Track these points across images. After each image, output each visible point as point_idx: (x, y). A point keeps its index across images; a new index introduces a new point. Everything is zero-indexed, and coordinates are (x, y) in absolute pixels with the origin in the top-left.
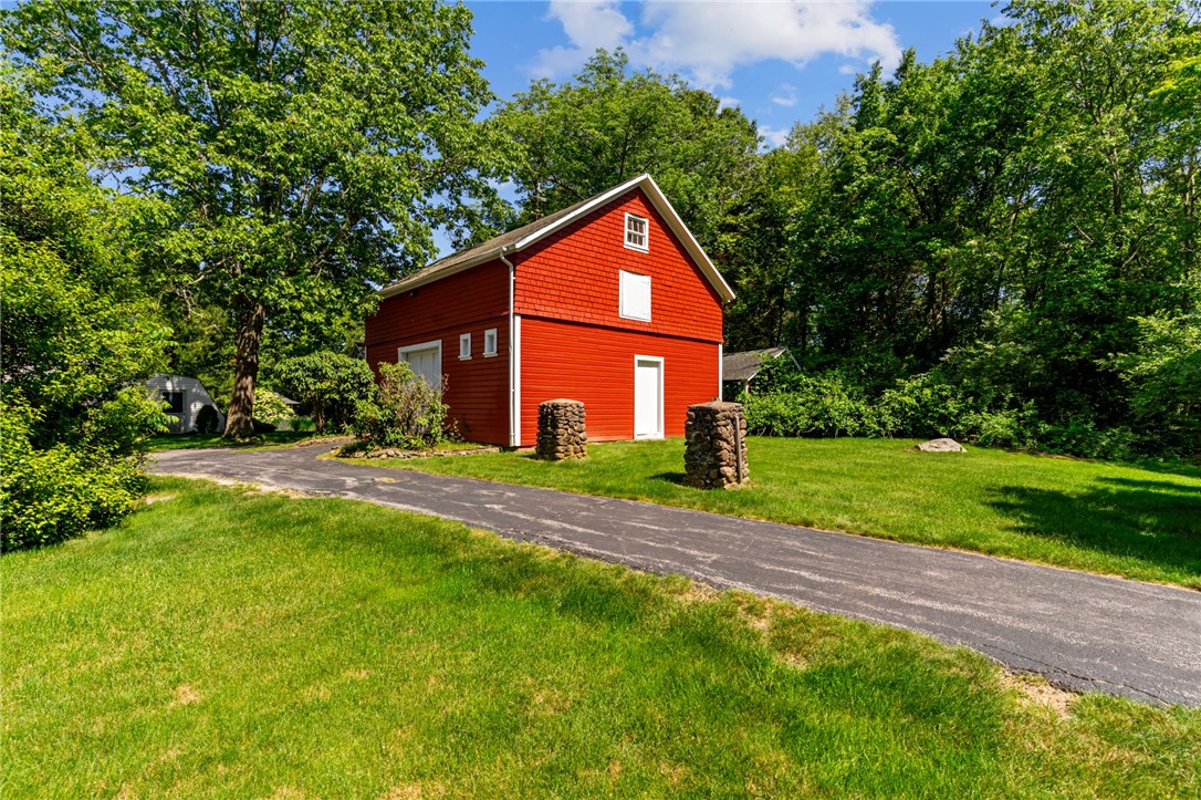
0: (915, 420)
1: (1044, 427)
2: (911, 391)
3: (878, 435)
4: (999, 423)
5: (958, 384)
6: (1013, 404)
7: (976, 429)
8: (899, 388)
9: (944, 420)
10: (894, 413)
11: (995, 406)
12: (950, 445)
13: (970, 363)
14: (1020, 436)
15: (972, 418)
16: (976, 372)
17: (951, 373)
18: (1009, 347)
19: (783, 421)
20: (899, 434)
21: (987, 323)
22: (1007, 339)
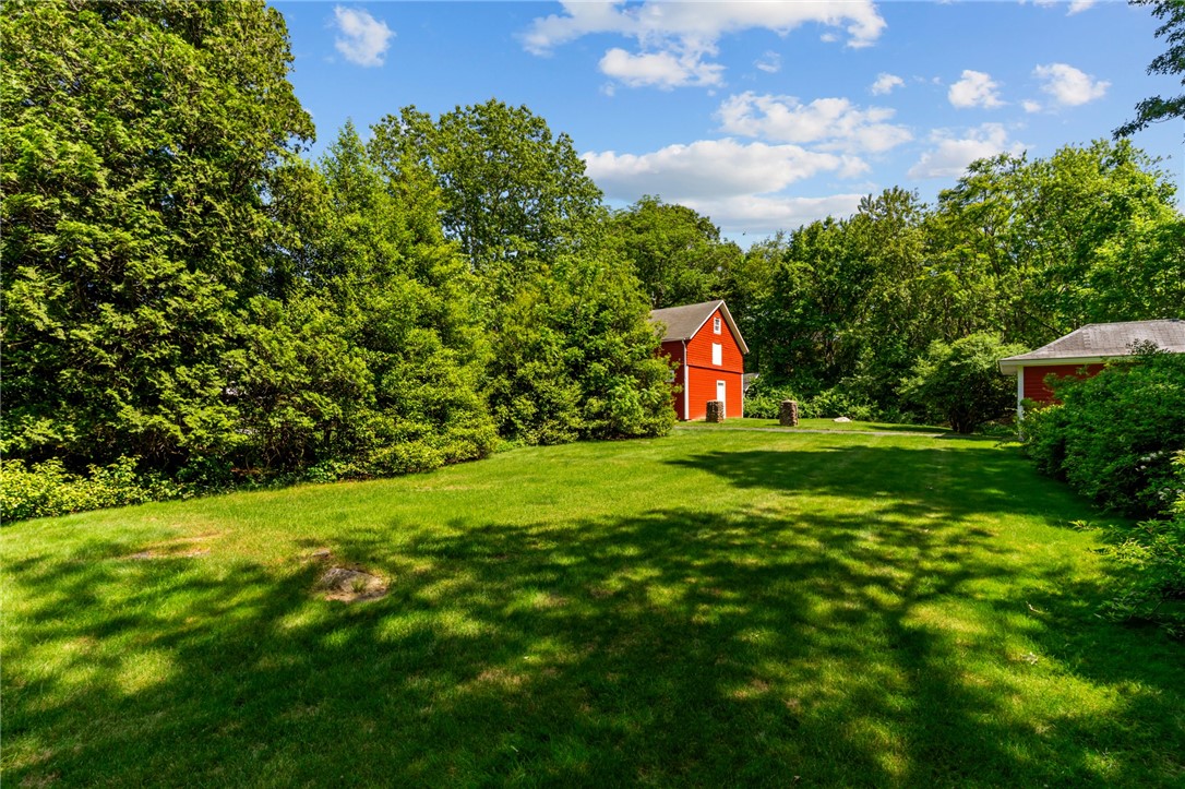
0: (829, 410)
1: (881, 412)
2: (826, 397)
3: (813, 417)
4: (863, 410)
5: (847, 393)
6: (869, 402)
7: (855, 413)
8: (820, 395)
9: (841, 409)
10: (820, 407)
11: (862, 403)
12: (845, 420)
13: (852, 384)
14: (872, 416)
15: (853, 409)
16: (853, 388)
17: (842, 389)
18: (867, 377)
19: (767, 411)
20: (822, 416)
21: (858, 367)
22: (866, 373)
